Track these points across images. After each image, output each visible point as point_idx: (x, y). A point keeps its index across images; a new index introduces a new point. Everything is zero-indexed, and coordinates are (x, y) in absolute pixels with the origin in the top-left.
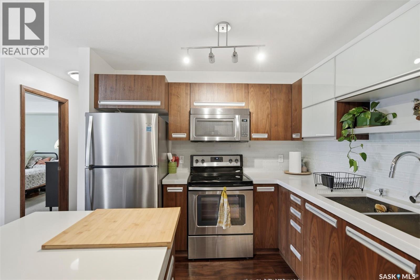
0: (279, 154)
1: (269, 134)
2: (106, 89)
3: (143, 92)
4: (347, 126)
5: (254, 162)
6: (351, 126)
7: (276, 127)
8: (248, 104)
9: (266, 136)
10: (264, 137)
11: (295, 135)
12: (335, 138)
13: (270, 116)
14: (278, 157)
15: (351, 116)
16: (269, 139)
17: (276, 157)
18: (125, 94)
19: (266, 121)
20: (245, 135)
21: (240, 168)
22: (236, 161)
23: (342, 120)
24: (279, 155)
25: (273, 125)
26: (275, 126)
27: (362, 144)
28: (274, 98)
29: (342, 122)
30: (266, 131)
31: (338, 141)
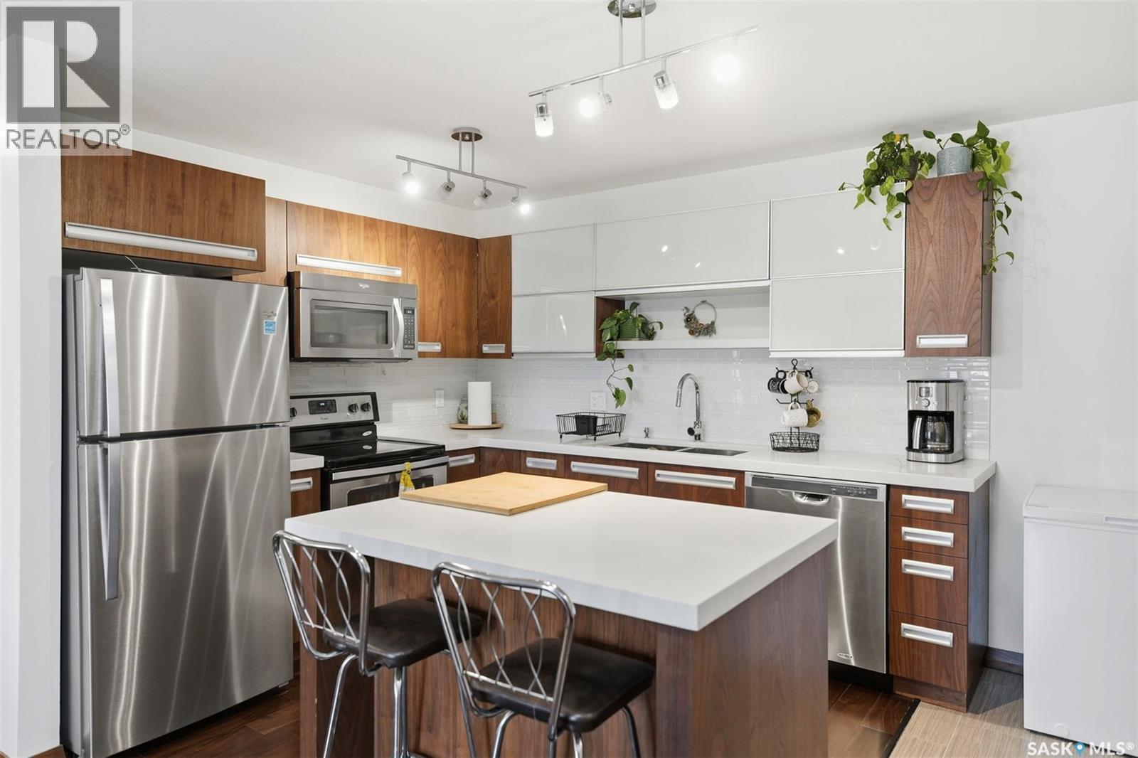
0: (438, 389)
1: (443, 343)
2: (91, 188)
3: (208, 215)
4: (608, 337)
5: (391, 409)
6: (615, 337)
7: (454, 329)
8: (406, 272)
9: (438, 348)
10: (432, 351)
11: (489, 347)
12: (594, 355)
13: (444, 304)
14: (435, 394)
15: (615, 322)
16: (443, 354)
17: (432, 396)
18: (154, 214)
19: (439, 313)
20: (411, 344)
21: (370, 425)
22: (364, 407)
23: (602, 327)
24: (437, 392)
25: (450, 325)
26: (453, 326)
27: (630, 365)
28: (451, 265)
29: (602, 331)
30: (438, 337)
31: (598, 360)
